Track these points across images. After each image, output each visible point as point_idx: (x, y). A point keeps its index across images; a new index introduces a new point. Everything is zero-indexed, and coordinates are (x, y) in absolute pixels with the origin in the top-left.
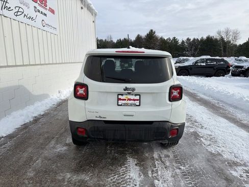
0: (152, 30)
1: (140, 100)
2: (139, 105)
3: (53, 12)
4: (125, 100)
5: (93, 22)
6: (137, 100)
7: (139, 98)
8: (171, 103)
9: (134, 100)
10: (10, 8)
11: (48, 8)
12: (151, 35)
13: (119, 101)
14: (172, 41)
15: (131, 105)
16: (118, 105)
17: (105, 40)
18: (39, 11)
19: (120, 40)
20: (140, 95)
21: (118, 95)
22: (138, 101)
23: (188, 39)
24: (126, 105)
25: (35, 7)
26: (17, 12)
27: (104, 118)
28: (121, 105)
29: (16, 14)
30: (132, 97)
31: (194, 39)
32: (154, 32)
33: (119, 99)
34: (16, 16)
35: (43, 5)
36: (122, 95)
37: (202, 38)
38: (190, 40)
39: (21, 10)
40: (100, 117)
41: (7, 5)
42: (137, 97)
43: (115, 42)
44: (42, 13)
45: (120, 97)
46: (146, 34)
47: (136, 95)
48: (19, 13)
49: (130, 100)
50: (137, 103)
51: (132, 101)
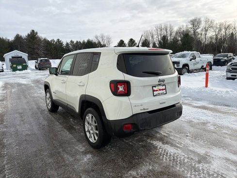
0: (33, 31)
1: (165, 89)
2: (166, 93)
4: (157, 90)
6: (164, 89)
9: (163, 90)
12: (33, 36)
14: (56, 43)
15: (163, 94)
16: (154, 96)
20: (165, 85)
21: (153, 87)
23: (72, 42)
24: (159, 94)
27: (147, 109)
28: (156, 95)
30: (161, 87)
31: (77, 42)
32: (37, 33)
33: (154, 91)
36: (155, 87)
37: (84, 41)
38: (73, 42)
40: (144, 109)
42: (164, 87)
45: (154, 88)
46: (27, 34)
47: (163, 85)
49: (160, 90)
50: (164, 91)
51: (162, 91)
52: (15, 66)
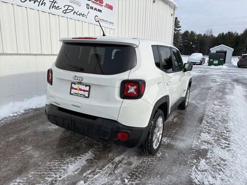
1: (89, 91)
2: (88, 97)
3: (111, 7)
4: (77, 89)
5: (172, 15)
6: (87, 91)
7: (88, 90)
8: (122, 100)
9: (84, 91)
10: (58, 7)
11: (104, 4)
13: (72, 90)
15: (81, 95)
16: (71, 94)
17: (204, 35)
18: (92, 8)
19: (223, 34)
20: (90, 86)
21: (72, 83)
22: (88, 93)
24: (76, 94)
25: (88, 5)
26: (66, 10)
27: (59, 104)
28: (73, 94)
29: (64, 12)
30: (83, 87)
33: (72, 88)
34: (65, 13)
35: (98, 2)
36: (75, 84)
39: (70, 8)
41: (56, 4)
42: (87, 89)
43: (216, 36)
44: (95, 9)
45: (73, 85)
47: (86, 86)
48: (68, 11)
49: (81, 90)
50: (86, 94)
51: (82, 92)
52: (211, 60)
